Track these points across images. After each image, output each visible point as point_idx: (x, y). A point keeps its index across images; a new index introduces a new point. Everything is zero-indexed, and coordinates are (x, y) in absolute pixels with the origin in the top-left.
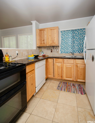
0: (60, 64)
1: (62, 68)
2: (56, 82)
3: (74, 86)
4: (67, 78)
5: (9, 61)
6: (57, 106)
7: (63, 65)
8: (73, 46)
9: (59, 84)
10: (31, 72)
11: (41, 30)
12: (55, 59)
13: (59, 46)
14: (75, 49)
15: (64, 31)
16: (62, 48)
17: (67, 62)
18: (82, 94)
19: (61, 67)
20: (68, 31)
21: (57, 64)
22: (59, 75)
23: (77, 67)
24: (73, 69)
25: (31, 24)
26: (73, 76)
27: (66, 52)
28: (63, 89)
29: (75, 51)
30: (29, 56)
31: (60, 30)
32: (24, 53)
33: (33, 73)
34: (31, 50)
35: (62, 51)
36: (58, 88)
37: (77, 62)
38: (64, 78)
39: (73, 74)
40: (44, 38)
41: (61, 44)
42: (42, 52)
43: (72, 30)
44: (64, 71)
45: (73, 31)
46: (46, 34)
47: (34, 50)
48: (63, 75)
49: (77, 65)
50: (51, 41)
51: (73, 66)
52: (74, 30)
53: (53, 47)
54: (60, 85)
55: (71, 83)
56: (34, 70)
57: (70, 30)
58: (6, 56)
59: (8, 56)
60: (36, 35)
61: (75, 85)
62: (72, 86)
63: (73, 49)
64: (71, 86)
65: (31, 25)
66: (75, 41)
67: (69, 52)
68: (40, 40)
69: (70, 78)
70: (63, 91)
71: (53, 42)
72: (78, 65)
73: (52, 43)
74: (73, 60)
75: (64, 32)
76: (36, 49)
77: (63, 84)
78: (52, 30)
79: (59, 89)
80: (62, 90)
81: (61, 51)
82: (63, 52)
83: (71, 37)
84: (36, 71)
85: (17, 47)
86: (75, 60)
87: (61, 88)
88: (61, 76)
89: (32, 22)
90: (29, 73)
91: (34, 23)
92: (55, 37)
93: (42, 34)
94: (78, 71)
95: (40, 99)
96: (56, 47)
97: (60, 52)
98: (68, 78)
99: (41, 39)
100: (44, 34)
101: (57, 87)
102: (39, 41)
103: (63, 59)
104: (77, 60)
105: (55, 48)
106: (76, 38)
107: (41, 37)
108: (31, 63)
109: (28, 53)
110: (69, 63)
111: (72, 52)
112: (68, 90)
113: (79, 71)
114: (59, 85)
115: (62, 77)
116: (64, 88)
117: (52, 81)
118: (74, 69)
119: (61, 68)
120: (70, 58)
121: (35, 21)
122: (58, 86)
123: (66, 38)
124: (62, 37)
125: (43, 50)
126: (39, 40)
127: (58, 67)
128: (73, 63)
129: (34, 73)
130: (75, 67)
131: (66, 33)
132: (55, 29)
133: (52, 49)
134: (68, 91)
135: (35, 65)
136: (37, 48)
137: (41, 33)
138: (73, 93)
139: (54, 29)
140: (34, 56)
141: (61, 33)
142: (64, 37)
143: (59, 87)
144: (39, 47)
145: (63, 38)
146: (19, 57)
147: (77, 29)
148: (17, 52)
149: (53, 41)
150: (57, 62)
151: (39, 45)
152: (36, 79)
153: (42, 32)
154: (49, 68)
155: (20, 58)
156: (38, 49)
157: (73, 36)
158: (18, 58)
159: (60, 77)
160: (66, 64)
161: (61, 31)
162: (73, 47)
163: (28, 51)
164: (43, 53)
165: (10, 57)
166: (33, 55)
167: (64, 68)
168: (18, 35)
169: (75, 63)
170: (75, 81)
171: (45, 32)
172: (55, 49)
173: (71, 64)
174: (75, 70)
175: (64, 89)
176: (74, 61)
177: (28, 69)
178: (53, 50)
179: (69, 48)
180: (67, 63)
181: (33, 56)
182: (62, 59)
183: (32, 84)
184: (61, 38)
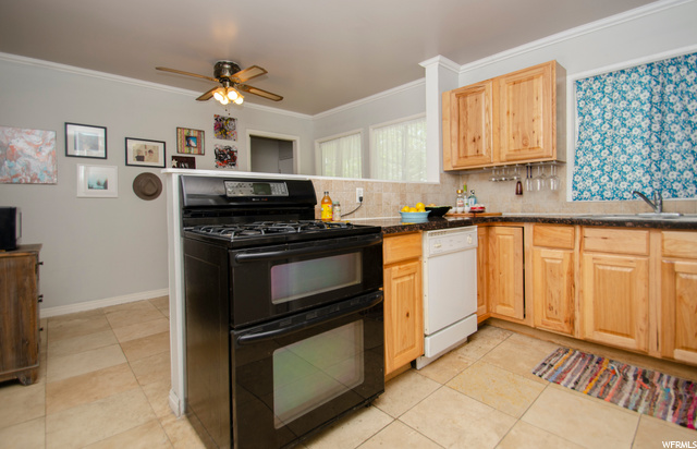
0: (559, 254)
1: (571, 274)
2: (536, 343)
3: (646, 380)
4: (605, 331)
5: (332, 220)
6: (512, 431)
7: (576, 260)
8: (656, 156)
9: (556, 355)
10: (402, 266)
11: (462, 95)
12: (529, 228)
13: (560, 164)
14: (673, 175)
15: (596, 78)
16: (586, 170)
17: (600, 245)
18: (683, 425)
19: (566, 268)
20: (623, 71)
21: (545, 253)
22: (551, 308)
23: (675, 274)
24: (640, 287)
25: (422, 73)
26: (644, 327)
27: (608, 194)
28: (569, 381)
29: (676, 186)
30: (406, 209)
31: (570, 80)
32: (384, 195)
33: (412, 271)
34: (418, 186)
35: (580, 186)
36: (538, 370)
37: (672, 248)
38: (583, 333)
39: (641, 315)
40: (478, 128)
41: (579, 149)
42: (470, 194)
43: (650, 65)
44: (581, 291)
45: (656, 71)
46: (487, 110)
47: (430, 185)
48: (577, 314)
49: (672, 265)
50: (512, 141)
51: (642, 268)
52: (661, 65)
53: (530, 167)
54: (558, 362)
55: (633, 368)
56: (416, 259)
57: (635, 70)
58: (323, 202)
59: (330, 202)
60: (442, 119)
61: (655, 380)
62: (631, 378)
63: (658, 175)
64: (625, 379)
65: (422, 80)
66: (675, 128)
67: (626, 195)
68: (461, 139)
69: (622, 335)
70: (566, 386)
71: (525, 145)
72: (678, 263)
73: (521, 146)
74: (643, 234)
75: (595, 86)
76: (441, 182)
77: (575, 361)
78: (520, 82)
79: (545, 376)
80: (563, 383)
81: (575, 188)
82: (586, 194)
83: (646, 108)
84: (428, 266)
85: (366, 172)
86: (656, 236)
87: (557, 374)
88: (562, 315)
89: (422, 64)
90: (396, 268)
91: (432, 66)
92: (535, 115)
93: (468, 109)
94: (677, 299)
95: (439, 385)
96: (546, 165)
97: (570, 195)
98: (612, 332)
99: (462, 136)
100: (479, 110)
101: (537, 366)
102: (455, 146)
103: (578, 229)
104: (670, 235)
105: (537, 172)
106: (678, 107)
107: (466, 126)
108: (404, 227)
109: (403, 196)
110: (616, 249)
111: (648, 191)
112: (599, 389)
113: (687, 299)
114: (549, 359)
115: (571, 322)
116: (573, 375)
117: (515, 336)
118: (648, 286)
119: (565, 278)
120: (620, 224)
121: (438, 58)
122: (545, 364)
123: (608, 116)
124: (581, 114)
125: (474, 184)
126: (455, 140)
127: (549, 270)
128: (643, 250)
129: (418, 273)
130: (656, 277)
131: (608, 89)
132: (538, 77)
133: (523, 179)
134: (596, 393)
135: (421, 241)
136: (446, 175)
137: (465, 106)
138: (626, 406)
139: (532, 78)
140: (427, 209)
141: (579, 89)
142: (596, 112)
143: (545, 368)
144: (457, 174)
145: (587, 118)
146: (367, 209)
147: (686, 57)
148: (360, 192)
149: (524, 138)
150: (545, 242)
151: (454, 164)
152: (426, 300)
153: (470, 100)
154: (497, 272)
155: (369, 215)
156: (450, 180)
157: (656, 99)
158: (362, 216)
159: (563, 324)
160: (596, 255)
161: (578, 83)
162: (658, 162)
163: (402, 190)
164: (473, 200)
165: (337, 207)
166: (420, 206)
167: (581, 274)
168: (371, 129)
169: (656, 255)
170: (658, 355)
171: (485, 101)
172: (541, 178)
173: (632, 258)
174: (656, 291)
175: (576, 383)
176: (648, 239)
177: (392, 249)
178: (527, 185)
179: (626, 169)
180: (606, 249)
181: (423, 211)
182: (569, 230)
183: (408, 315)
184: (578, 121)
